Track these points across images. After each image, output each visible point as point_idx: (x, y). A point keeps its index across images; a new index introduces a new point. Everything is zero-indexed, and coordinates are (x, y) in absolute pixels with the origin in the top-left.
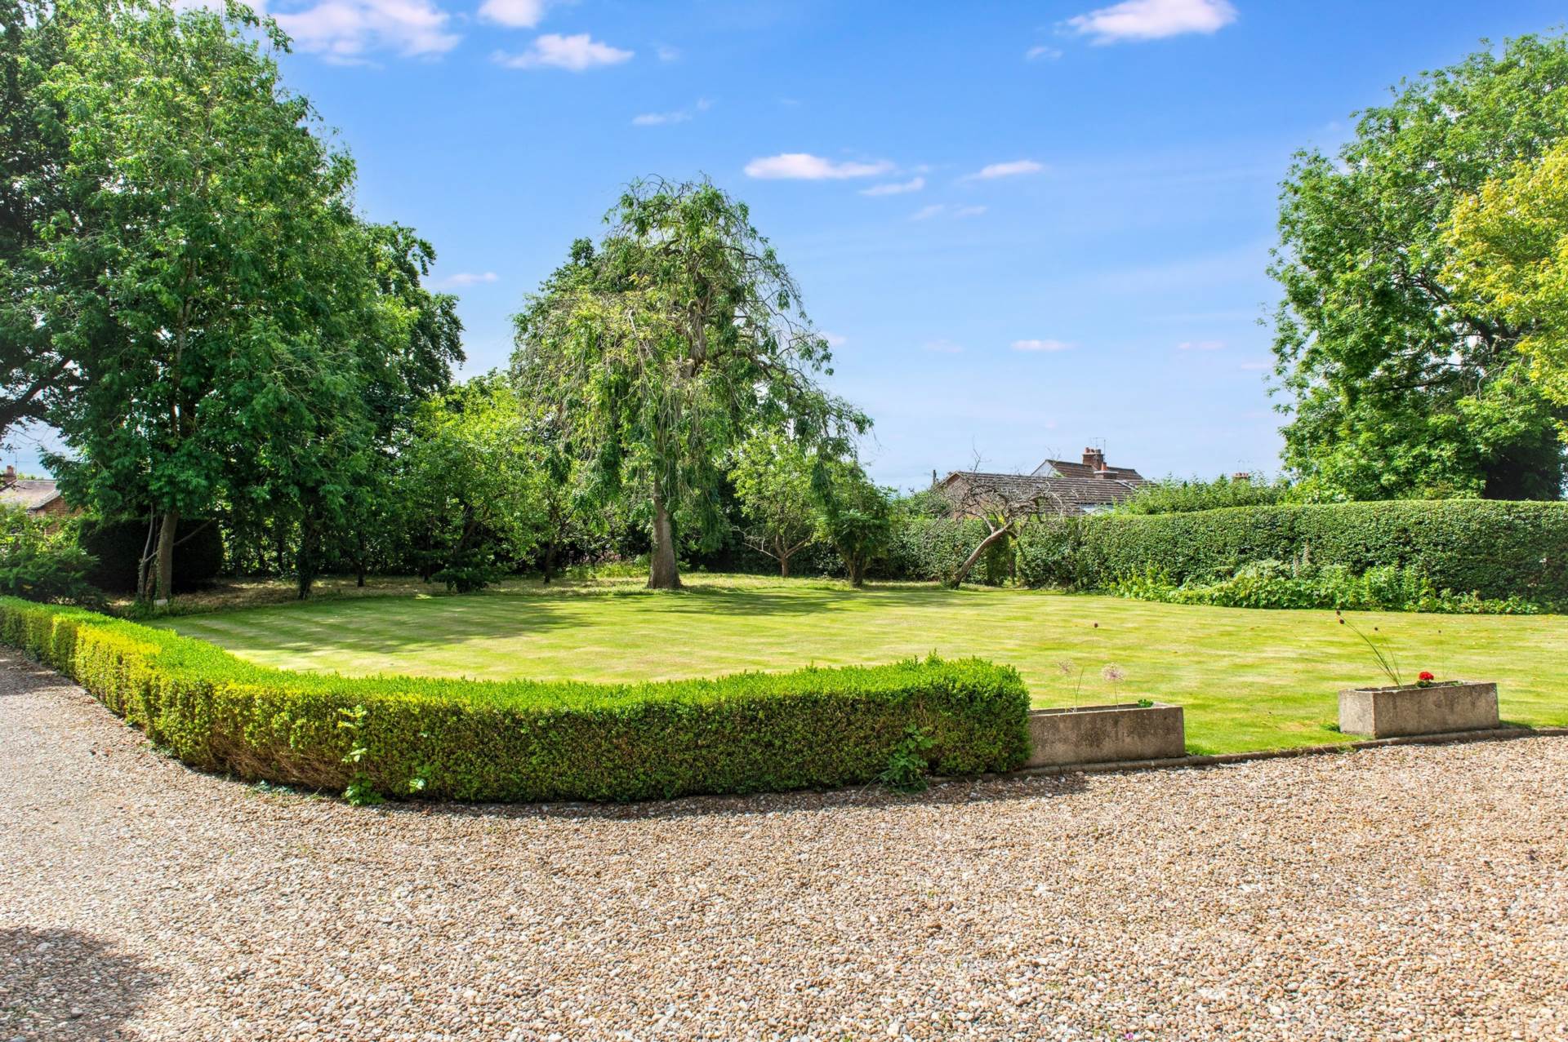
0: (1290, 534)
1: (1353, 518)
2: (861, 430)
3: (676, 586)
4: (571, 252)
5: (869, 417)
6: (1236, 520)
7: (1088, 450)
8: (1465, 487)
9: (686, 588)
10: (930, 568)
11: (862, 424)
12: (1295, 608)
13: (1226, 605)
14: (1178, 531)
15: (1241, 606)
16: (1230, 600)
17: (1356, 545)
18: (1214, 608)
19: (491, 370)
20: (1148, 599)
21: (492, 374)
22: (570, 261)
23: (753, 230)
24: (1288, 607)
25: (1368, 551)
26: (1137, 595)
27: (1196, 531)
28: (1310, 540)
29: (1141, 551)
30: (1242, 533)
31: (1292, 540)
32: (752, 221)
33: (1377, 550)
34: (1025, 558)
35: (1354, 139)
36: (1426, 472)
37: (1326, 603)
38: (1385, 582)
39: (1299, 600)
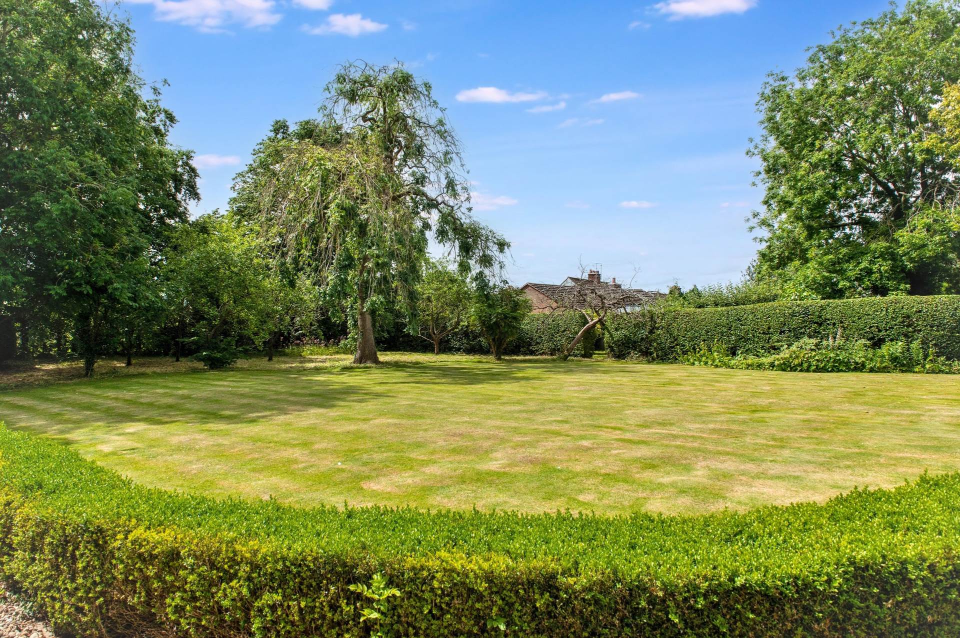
0: (819, 320)
1: (867, 308)
2: (501, 250)
3: (376, 361)
4: (272, 128)
5: (507, 240)
6: (778, 311)
7: (591, 271)
8: (897, 289)
9: (382, 363)
10: (540, 346)
11: (502, 245)
12: (837, 372)
13: (784, 370)
14: (731, 319)
15: (795, 370)
16: (786, 367)
17: (870, 327)
18: (773, 372)
19: (214, 209)
20: (717, 366)
21: (215, 213)
22: (272, 134)
23: (434, 102)
24: (832, 371)
25: (880, 331)
26: (706, 363)
27: (746, 319)
28: (834, 324)
29: (703, 333)
30: (782, 319)
31: (820, 324)
32: (434, 95)
33: (886, 330)
34: (613, 338)
35: (806, 65)
36: (869, 280)
37: (859, 368)
38: (900, 353)
39: (839, 366)
